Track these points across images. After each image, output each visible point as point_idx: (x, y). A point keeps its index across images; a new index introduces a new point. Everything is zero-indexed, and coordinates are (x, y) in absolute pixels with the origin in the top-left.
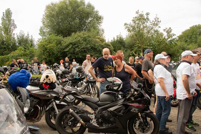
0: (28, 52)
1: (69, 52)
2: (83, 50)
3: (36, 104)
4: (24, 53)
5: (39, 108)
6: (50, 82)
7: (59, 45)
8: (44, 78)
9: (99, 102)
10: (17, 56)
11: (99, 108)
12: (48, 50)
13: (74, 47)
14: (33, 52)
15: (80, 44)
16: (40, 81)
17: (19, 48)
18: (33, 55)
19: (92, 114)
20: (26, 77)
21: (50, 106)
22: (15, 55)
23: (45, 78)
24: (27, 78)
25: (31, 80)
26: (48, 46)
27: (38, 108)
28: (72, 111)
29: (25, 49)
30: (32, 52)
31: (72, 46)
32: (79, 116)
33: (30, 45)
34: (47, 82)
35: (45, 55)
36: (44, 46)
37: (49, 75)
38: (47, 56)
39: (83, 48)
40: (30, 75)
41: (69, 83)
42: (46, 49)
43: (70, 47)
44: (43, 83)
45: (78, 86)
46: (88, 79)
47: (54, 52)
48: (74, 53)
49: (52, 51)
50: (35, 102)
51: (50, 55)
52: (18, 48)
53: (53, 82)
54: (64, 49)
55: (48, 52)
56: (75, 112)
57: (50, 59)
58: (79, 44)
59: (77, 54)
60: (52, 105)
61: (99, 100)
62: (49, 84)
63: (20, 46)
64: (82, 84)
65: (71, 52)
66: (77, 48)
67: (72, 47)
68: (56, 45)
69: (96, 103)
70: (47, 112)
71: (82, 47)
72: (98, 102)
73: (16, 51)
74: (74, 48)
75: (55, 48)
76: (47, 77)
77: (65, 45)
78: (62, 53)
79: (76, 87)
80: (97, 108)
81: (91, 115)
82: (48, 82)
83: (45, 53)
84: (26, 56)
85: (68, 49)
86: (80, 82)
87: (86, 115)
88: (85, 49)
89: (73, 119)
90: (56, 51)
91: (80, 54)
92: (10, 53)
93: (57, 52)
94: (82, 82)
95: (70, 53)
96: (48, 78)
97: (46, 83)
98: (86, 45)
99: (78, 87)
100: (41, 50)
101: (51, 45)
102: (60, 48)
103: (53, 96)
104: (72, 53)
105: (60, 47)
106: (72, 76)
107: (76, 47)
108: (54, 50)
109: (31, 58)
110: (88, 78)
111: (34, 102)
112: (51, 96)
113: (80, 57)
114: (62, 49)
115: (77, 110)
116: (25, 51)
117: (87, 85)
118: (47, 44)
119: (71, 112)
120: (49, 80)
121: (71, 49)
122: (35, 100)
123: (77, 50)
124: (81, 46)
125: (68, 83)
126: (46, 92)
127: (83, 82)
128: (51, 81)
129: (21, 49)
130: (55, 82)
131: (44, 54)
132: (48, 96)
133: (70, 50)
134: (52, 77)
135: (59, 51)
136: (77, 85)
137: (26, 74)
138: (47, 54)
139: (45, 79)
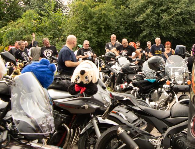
0: (47, 23)
1: (145, 24)
2: (180, 18)
3: (63, 122)
4: (39, 25)
5: (68, 130)
6: (88, 83)
7: (123, 7)
8: (77, 75)
9: (171, 118)
10: (22, 31)
11: (170, 129)
12: (95, 20)
13: (159, 11)
14: (60, 24)
15: (173, 3)
16: (70, 80)
17: (27, 12)
18: (59, 30)
19: (157, 138)
20: (48, 71)
21: (88, 126)
22: (17, 29)
23: (80, 75)
24: (50, 72)
25: (56, 79)
26: (97, 8)
27: (66, 130)
28: (123, 131)
29: (41, 15)
30: (56, 24)
31: (154, 9)
32: (134, 141)
33: (53, 5)
34: (82, 83)
35: (89, 30)
36: (85, 9)
37: (86, 70)
38: (92, 32)
39: (181, 14)
40: (55, 68)
41: (135, 92)
42: (91, 17)
43: (148, 11)
44: (75, 84)
45: (152, 98)
46: (173, 84)
47: (109, 22)
48: (158, 26)
49: (104, 20)
50: (62, 118)
51: (99, 31)
52: (25, 14)
53: (94, 82)
54: (134, 16)
55: (95, 23)
56: (128, 134)
57: (100, 39)
58: (170, 4)
59: (166, 28)
60: (92, 126)
61: (171, 115)
62: (86, 85)
63: (28, 8)
64: (160, 93)
65: (152, 22)
66: (165, 14)
67: (153, 12)
68: (113, 7)
69: (163, 120)
70: (82, 137)
71: (179, 11)
72: (169, 117)
73: (20, 20)
74: (158, 14)
75: (112, 13)
76: (83, 72)
77: (136, 5)
78: (129, 25)
79: (147, 100)
80: (165, 129)
81: (155, 140)
82: (85, 83)
83: (88, 26)
84: (42, 32)
85: (144, 15)
86: (156, 91)
87: (147, 140)
88: (185, 16)
89: (125, 146)
90: (115, 20)
91: (172, 28)
92: (6, 25)
93: (118, 24)
94: (159, 89)
95: (147, 26)
96: (85, 75)
97: (81, 85)
98: (187, 6)
99: (151, 100)
100: (78, 18)
101: (102, 6)
102: (125, 14)
103: (93, 108)
104: (152, 26)
105: (126, 11)
106: (142, 78)
107: (162, 10)
108: (109, 19)
109: (55, 37)
110: (173, 81)
111: (59, 119)
112: (90, 108)
113: (174, 35)
114: (129, 16)
115: (131, 129)
116: (41, 20)
117: (170, 96)
118: (92, 4)
119: (120, 132)
120: (86, 78)
121: (152, 15)
122: (61, 115)
123: (166, 17)
124: (175, 9)
125: (132, 91)
126: (81, 100)
127: (163, 90)
128: (90, 80)
129: (31, 15)
130: (97, 83)
131: (86, 28)
132: (84, 108)
133: (148, 19)
134: (92, 74)
135: (121, 22)
136: (150, 96)
137: (48, 65)
138: (94, 28)
139: (79, 77)
